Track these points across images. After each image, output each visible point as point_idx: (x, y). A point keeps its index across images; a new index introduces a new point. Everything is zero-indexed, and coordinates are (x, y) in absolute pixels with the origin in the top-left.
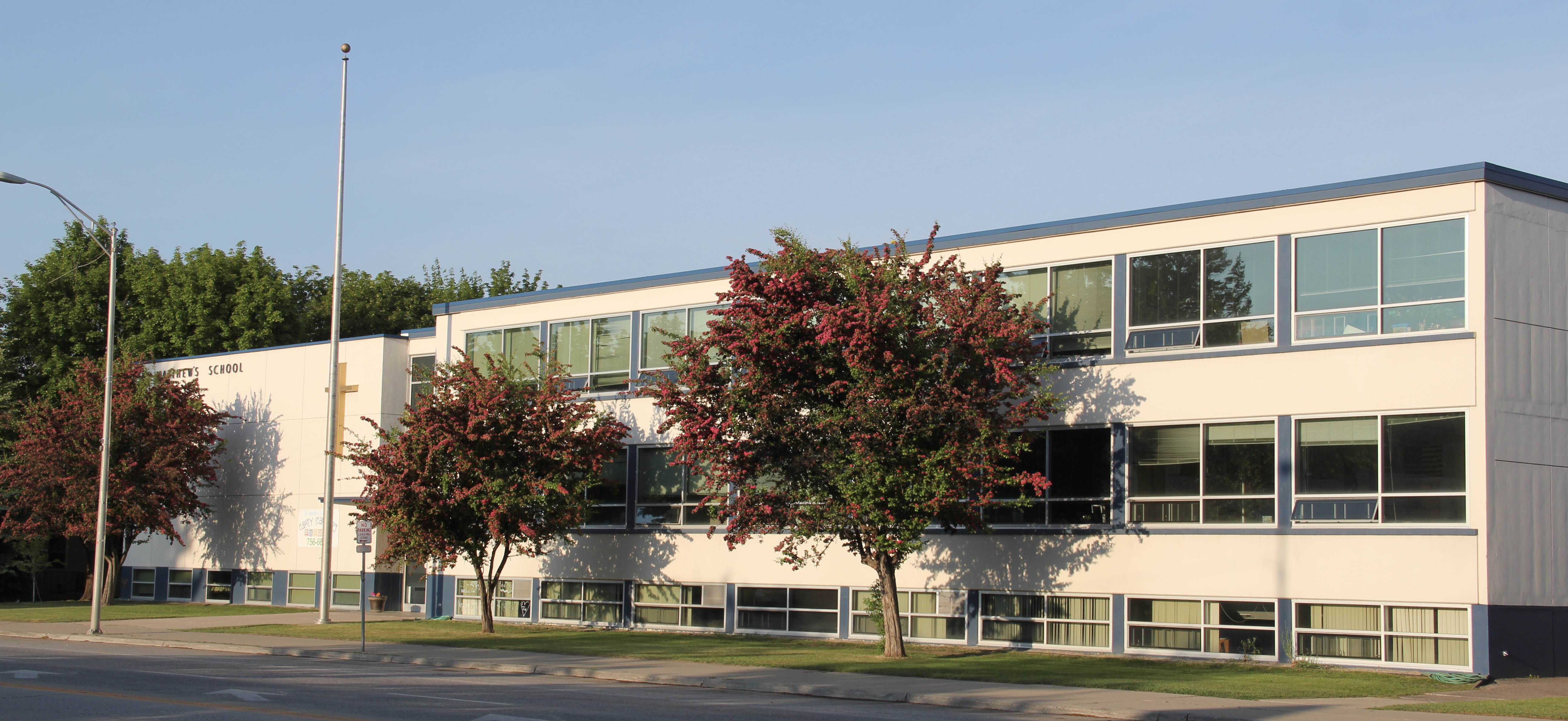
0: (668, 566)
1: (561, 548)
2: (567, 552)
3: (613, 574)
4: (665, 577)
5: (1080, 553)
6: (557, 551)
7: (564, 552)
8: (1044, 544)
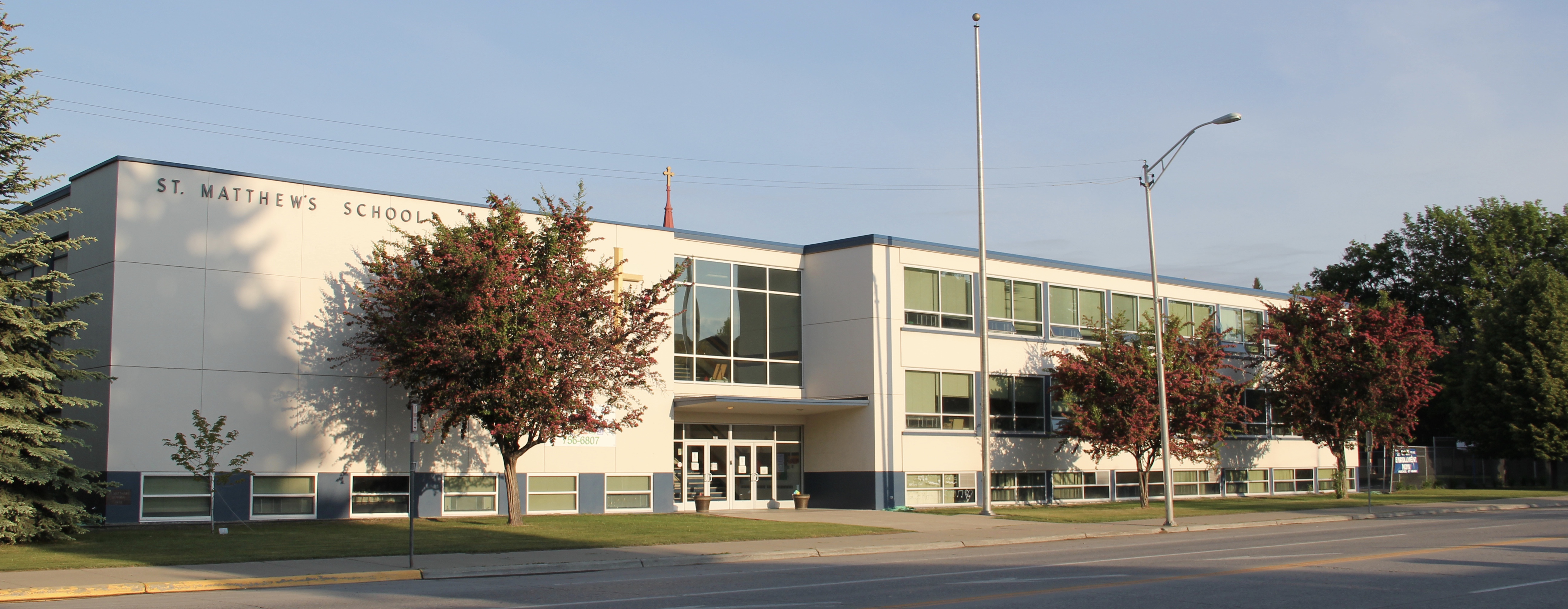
0: (1078, 461)
1: (1002, 448)
2: (1006, 452)
3: (1041, 467)
4: (1076, 468)
5: (1261, 449)
6: (999, 451)
7: (1004, 452)
8: (1249, 445)
